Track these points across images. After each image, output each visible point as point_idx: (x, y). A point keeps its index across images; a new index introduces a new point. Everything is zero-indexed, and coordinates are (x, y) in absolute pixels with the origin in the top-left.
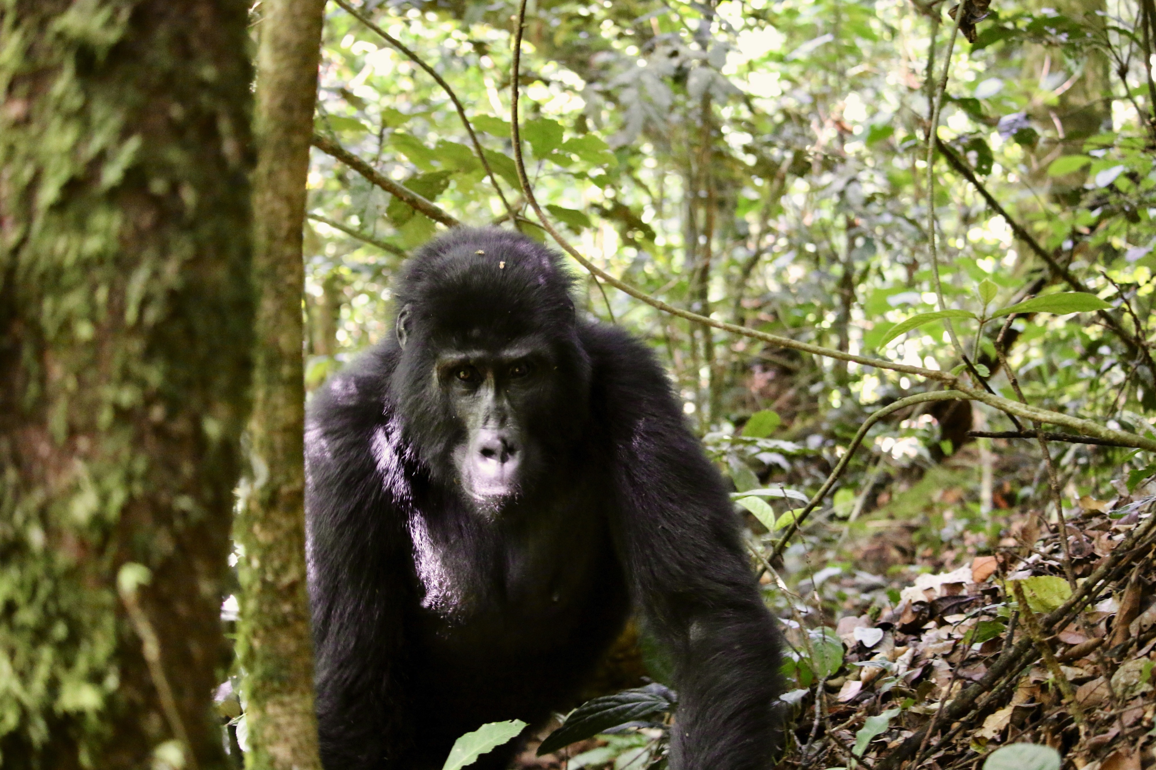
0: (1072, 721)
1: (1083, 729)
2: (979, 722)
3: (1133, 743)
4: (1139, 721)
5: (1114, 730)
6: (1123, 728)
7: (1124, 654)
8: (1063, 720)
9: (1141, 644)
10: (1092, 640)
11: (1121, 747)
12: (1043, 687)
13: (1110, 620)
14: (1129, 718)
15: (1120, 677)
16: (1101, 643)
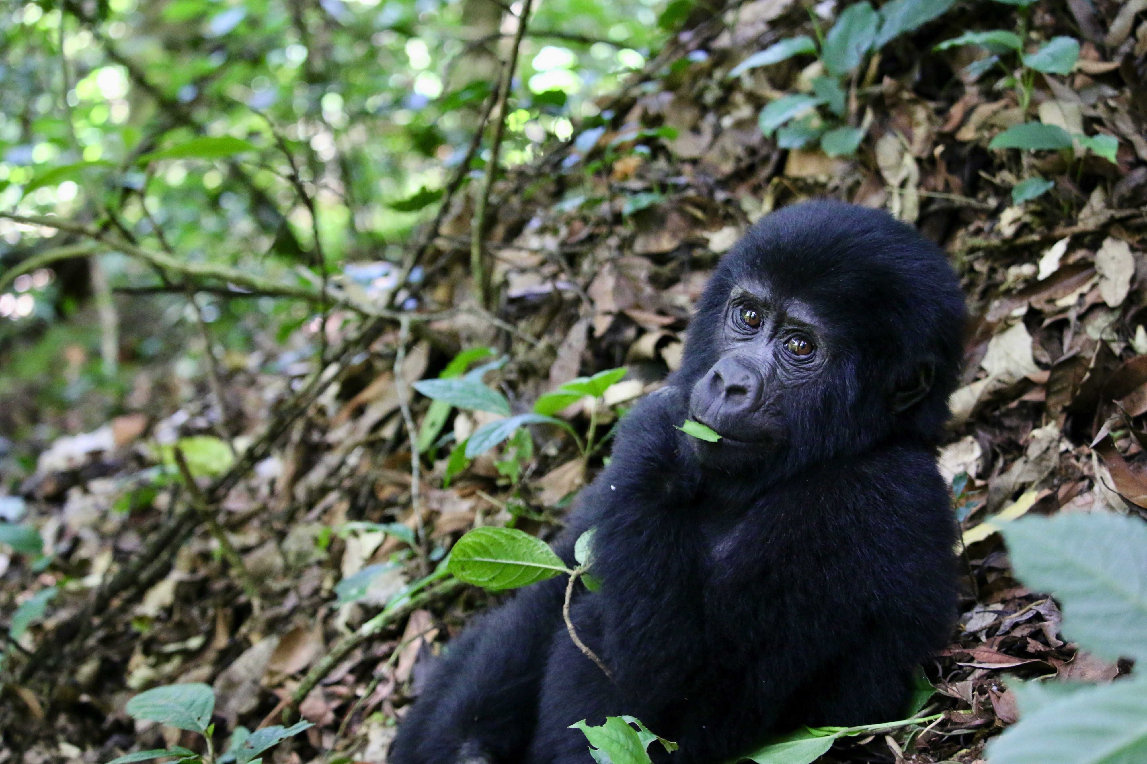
0: (241, 592)
1: (256, 603)
2: (139, 597)
3: (313, 614)
4: (316, 591)
5: (291, 602)
6: (301, 598)
7: (291, 517)
8: (232, 592)
9: (310, 506)
10: (254, 506)
11: (299, 620)
12: (206, 556)
13: (272, 483)
14: (306, 588)
15: (291, 544)
16: (264, 508)
